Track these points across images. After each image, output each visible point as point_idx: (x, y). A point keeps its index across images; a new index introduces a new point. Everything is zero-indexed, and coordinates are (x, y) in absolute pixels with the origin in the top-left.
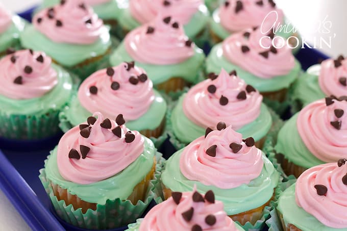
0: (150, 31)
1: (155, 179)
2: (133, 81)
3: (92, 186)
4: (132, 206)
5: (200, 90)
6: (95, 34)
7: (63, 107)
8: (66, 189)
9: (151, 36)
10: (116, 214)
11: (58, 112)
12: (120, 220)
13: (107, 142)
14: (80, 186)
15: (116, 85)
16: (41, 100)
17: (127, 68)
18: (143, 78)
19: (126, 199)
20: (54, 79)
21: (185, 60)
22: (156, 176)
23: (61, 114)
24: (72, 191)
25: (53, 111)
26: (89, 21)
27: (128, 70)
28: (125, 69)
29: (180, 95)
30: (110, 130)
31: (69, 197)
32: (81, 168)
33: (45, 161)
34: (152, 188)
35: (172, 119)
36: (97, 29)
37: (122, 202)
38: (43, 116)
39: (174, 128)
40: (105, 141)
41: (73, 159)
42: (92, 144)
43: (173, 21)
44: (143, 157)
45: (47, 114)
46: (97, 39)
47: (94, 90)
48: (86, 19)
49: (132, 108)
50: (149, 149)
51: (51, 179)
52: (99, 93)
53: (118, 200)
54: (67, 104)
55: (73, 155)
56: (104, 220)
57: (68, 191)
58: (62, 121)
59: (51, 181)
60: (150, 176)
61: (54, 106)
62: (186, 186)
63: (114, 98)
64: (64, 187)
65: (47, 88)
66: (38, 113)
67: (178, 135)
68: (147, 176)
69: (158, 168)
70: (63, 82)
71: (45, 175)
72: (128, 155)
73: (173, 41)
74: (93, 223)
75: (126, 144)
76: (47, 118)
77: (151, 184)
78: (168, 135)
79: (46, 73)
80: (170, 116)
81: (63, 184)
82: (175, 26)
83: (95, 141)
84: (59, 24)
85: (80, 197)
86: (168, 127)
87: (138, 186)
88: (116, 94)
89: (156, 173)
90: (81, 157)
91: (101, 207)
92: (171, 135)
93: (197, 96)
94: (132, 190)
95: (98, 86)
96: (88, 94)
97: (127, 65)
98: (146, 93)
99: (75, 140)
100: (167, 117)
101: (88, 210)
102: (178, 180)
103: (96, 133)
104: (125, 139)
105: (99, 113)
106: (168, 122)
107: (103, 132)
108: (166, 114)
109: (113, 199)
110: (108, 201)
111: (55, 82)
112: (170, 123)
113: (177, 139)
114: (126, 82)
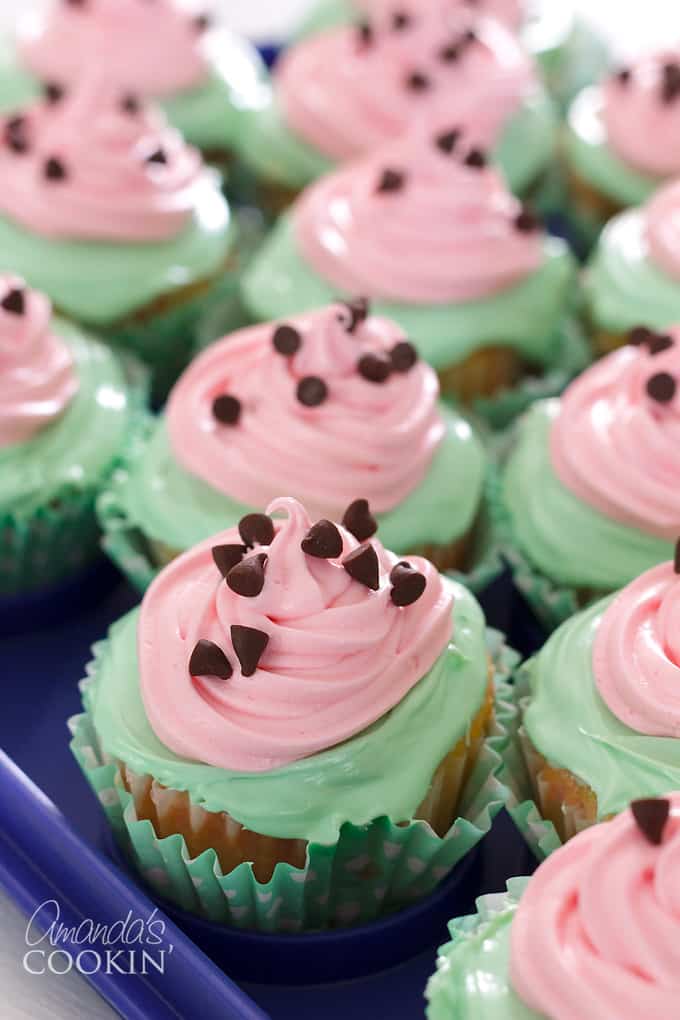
0: (391, 182)
1: (499, 734)
2: (373, 371)
3: (282, 776)
4: (432, 841)
5: (606, 392)
6: (180, 201)
7: (108, 475)
8: (186, 792)
9: (393, 202)
10: (368, 873)
11: (94, 493)
12: (379, 893)
13: (329, 610)
14: (236, 778)
15: (313, 390)
16: (28, 452)
17: (348, 322)
18: (404, 357)
19: (409, 817)
20: (65, 374)
21: (507, 286)
22: (502, 722)
23: (105, 502)
24: (208, 797)
25: (72, 491)
26: (159, 158)
27: (351, 330)
28: (339, 330)
29: (523, 408)
30: (336, 563)
31: (196, 821)
32: (238, 712)
33: (83, 685)
34: (494, 770)
35: (510, 501)
36: (184, 184)
37: (396, 831)
38: (40, 514)
39: (522, 533)
40: (322, 605)
41: (204, 680)
42: (273, 619)
43: (465, 145)
44: (453, 654)
45: (55, 504)
46: (185, 221)
47: (227, 410)
48: (146, 147)
49: (373, 468)
50: (464, 620)
51: (122, 755)
52: (247, 420)
53: (380, 822)
54: (118, 463)
55: (207, 663)
56: (323, 899)
57: (193, 799)
58: (112, 526)
59: (122, 766)
60: (483, 725)
61: (75, 473)
62: (633, 760)
63: (304, 433)
64: (178, 784)
65: (46, 408)
66: (23, 500)
67: (541, 558)
68: (474, 722)
69: (500, 690)
70: (97, 384)
71: (94, 741)
72: (406, 653)
73: (473, 214)
74: (284, 911)
75: (393, 610)
76: (54, 517)
77: (490, 752)
78: (503, 559)
79: (37, 352)
80: (499, 490)
81: (172, 776)
82: (476, 160)
83: (286, 608)
84: (55, 171)
85: (241, 821)
86: (499, 530)
87: (446, 762)
88: (310, 421)
89: (500, 710)
90: (238, 668)
91: (319, 851)
92: (514, 558)
93: (601, 415)
94: (429, 782)
95: (237, 390)
96: (207, 424)
97: (346, 313)
98: (419, 413)
99: (203, 605)
100: (491, 494)
101: (279, 866)
102: (597, 737)
103: (285, 579)
104: (393, 592)
105: (291, 500)
106: (495, 512)
107: (310, 569)
108: (485, 485)
109: (362, 820)
110: (346, 829)
111: (71, 388)
112: (506, 517)
113: (537, 572)
114: (346, 375)
